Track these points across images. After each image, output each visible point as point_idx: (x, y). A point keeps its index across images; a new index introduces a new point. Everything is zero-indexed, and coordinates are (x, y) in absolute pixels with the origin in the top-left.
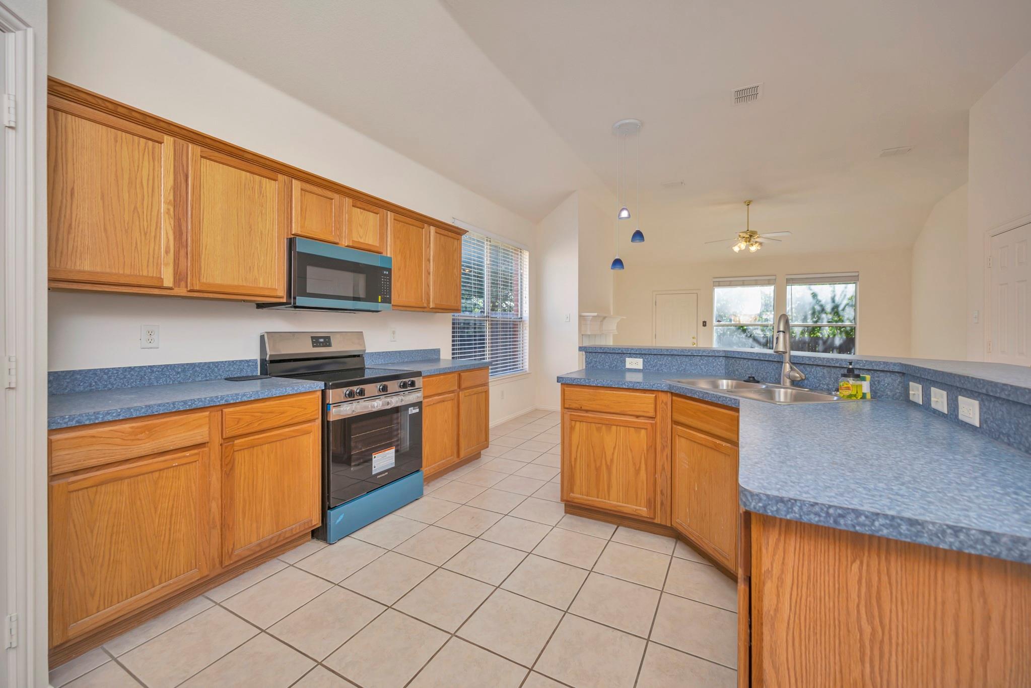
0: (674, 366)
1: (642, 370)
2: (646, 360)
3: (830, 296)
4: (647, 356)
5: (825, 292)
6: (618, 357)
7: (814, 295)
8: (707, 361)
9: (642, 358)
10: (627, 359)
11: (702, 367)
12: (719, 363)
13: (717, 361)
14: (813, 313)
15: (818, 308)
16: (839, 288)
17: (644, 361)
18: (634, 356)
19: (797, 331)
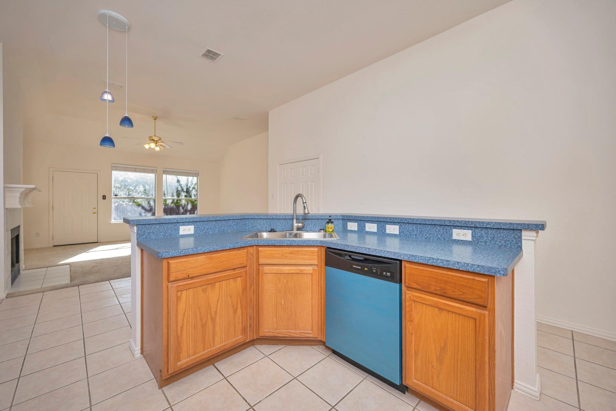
0: (217, 228)
1: (193, 234)
2: (196, 226)
3: (186, 182)
4: (198, 223)
5: (183, 180)
6: (173, 226)
7: (178, 181)
8: (236, 222)
9: (194, 225)
10: (180, 227)
11: (234, 227)
12: (243, 223)
13: (242, 222)
14: (177, 191)
15: (180, 189)
16: (190, 178)
17: (195, 227)
18: (187, 224)
19: (169, 202)
